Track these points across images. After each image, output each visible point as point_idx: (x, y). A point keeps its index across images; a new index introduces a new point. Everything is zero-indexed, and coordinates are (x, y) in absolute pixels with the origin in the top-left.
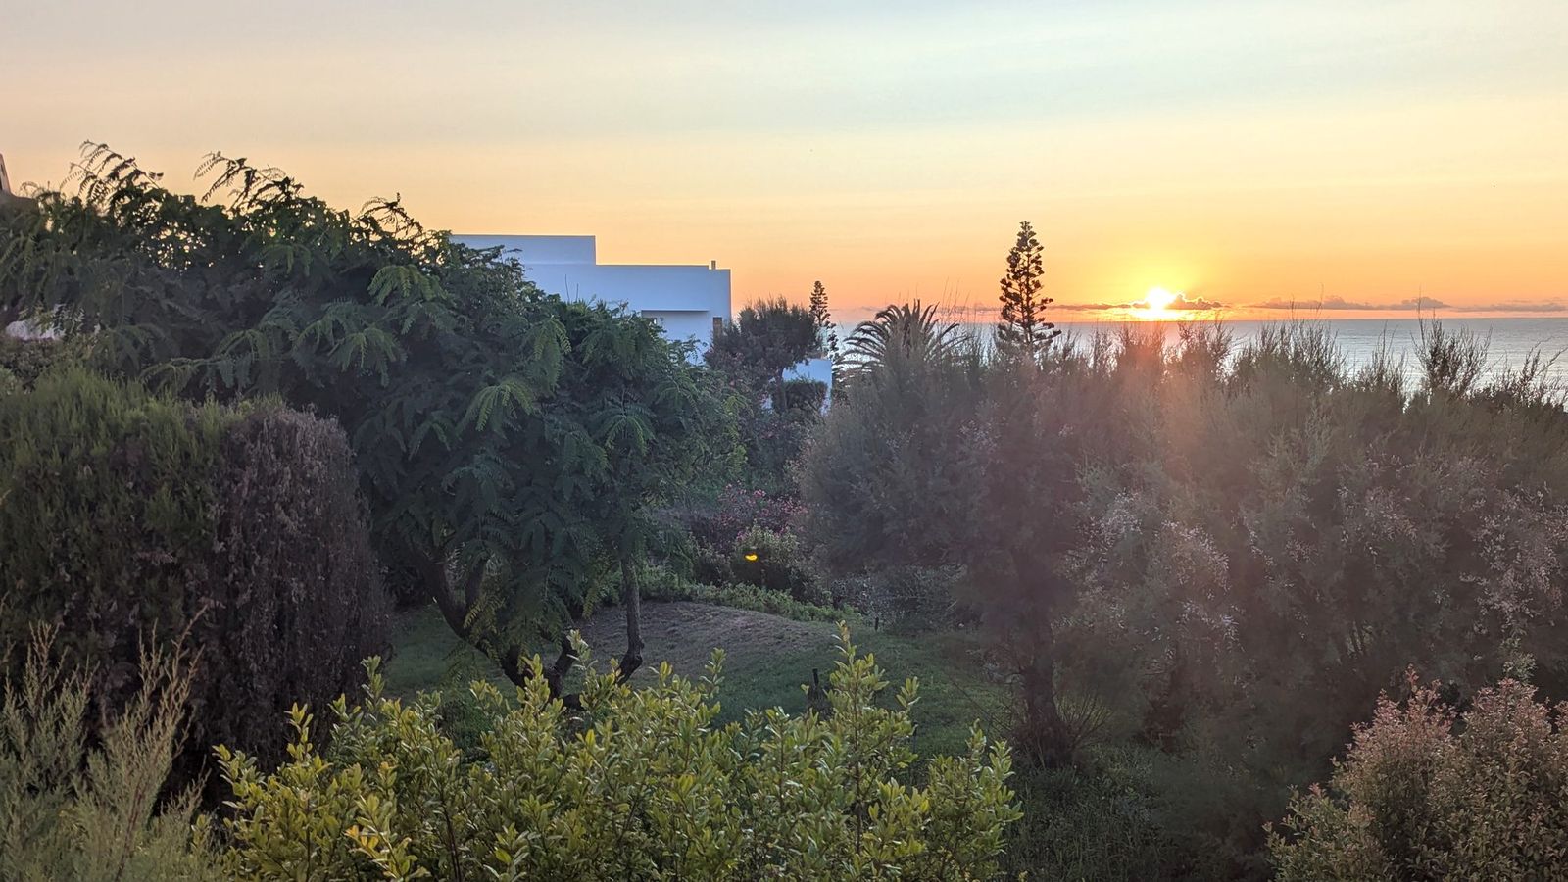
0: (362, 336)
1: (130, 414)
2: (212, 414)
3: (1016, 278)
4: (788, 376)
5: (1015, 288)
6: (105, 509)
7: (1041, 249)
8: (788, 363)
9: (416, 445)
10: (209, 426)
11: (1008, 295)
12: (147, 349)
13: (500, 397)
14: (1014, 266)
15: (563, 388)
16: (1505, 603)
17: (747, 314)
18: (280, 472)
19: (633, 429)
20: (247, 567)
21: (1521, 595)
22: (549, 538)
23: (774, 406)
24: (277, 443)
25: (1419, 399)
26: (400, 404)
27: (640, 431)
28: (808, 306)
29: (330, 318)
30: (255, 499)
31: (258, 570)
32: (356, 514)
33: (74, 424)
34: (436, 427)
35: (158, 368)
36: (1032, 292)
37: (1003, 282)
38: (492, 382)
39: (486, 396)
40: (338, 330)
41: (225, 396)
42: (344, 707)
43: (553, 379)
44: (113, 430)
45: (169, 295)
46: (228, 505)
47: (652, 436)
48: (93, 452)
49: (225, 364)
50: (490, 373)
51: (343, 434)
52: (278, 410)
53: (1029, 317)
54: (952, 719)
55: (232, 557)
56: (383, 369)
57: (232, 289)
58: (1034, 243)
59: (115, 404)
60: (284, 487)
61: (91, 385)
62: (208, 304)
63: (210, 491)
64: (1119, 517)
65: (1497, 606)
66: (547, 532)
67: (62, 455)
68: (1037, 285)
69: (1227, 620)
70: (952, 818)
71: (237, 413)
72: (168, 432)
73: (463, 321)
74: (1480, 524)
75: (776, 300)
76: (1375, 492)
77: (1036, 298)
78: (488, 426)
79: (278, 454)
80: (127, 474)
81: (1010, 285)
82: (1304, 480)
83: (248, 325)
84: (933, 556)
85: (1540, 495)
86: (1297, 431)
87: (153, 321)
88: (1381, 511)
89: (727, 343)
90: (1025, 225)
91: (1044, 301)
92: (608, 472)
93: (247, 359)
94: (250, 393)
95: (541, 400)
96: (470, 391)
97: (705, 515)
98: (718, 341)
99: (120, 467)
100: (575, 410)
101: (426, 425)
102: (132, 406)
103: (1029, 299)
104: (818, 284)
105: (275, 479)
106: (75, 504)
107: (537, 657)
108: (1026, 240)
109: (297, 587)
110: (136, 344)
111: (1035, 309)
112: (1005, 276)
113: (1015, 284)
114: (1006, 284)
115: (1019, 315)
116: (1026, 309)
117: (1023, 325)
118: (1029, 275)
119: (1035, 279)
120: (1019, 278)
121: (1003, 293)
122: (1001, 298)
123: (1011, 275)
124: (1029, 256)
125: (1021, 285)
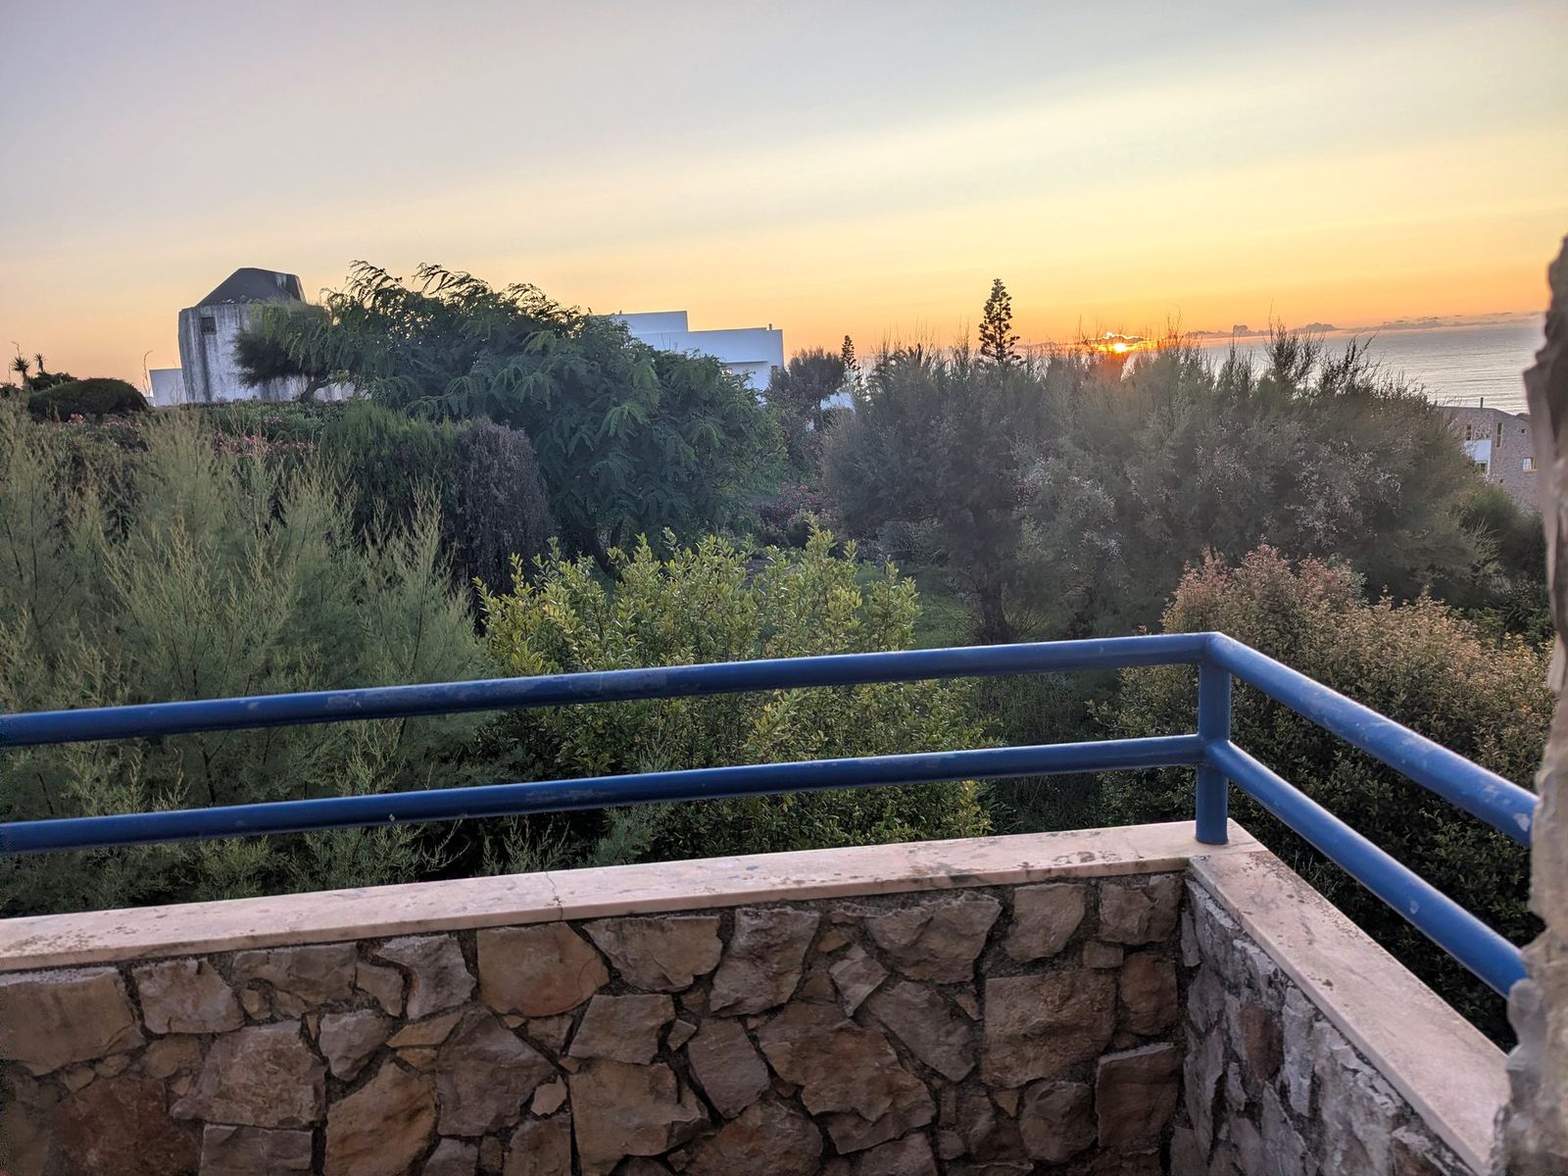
0: (531, 379)
1: (401, 428)
2: (448, 428)
3: (991, 322)
4: (824, 405)
5: (991, 330)
6: (392, 487)
7: (1009, 299)
8: (823, 395)
9: (572, 446)
10: (447, 435)
11: (986, 336)
12: (405, 393)
13: (622, 413)
14: (989, 313)
15: (663, 407)
16: (1317, 523)
17: (795, 361)
18: (492, 464)
19: (709, 432)
20: (477, 523)
21: (1330, 517)
22: (659, 506)
23: (815, 427)
24: (488, 444)
25: (1265, 381)
26: (561, 422)
27: (714, 433)
28: (840, 353)
29: (512, 366)
30: (478, 481)
31: (483, 525)
32: (539, 491)
33: (370, 437)
34: (585, 437)
35: (413, 403)
36: (1003, 332)
37: (981, 326)
38: (616, 404)
39: (614, 413)
40: (517, 375)
41: (455, 418)
42: (539, 561)
43: (656, 400)
44: (393, 439)
45: (414, 355)
46: (463, 485)
47: (723, 437)
48: (382, 454)
49: (453, 399)
50: (615, 399)
51: (528, 440)
52: (486, 423)
53: (1001, 351)
54: (933, 627)
55: (468, 518)
56: (547, 400)
57: (453, 351)
58: (1004, 294)
59: (392, 423)
60: (494, 473)
61: (377, 413)
62: (438, 361)
63: (451, 475)
64: (1037, 475)
65: (1311, 525)
66: (658, 503)
67: (365, 455)
68: (1007, 327)
69: (1113, 543)
70: (880, 616)
71: (464, 426)
72: (424, 439)
73: (593, 365)
74: (1301, 469)
75: (814, 349)
76: (1222, 448)
77: (1007, 337)
78: (616, 434)
79: (489, 452)
80: (402, 466)
81: (987, 328)
82: (1171, 444)
83: (464, 374)
84: (915, 514)
85: (1346, 444)
86: (1167, 409)
87: (408, 374)
88: (1226, 463)
89: (780, 381)
90: (997, 282)
91: (1013, 339)
92: (696, 463)
93: (465, 396)
94: (469, 416)
95: (649, 416)
96: (602, 410)
97: (768, 504)
98: (774, 381)
99: (398, 462)
100: (673, 422)
101: (578, 435)
102: (402, 425)
103: (1001, 338)
104: (847, 338)
105: (488, 468)
106: (374, 486)
107: (643, 535)
108: (998, 292)
109: (506, 535)
110: (399, 389)
111: (1006, 345)
112: (982, 322)
113: (991, 327)
114: (984, 328)
115: (994, 351)
116: (999, 345)
117: (998, 358)
118: (1001, 320)
119: (1006, 323)
120: (994, 323)
121: (981, 335)
122: (980, 339)
123: (988, 320)
124: (1001, 305)
125: (995, 327)
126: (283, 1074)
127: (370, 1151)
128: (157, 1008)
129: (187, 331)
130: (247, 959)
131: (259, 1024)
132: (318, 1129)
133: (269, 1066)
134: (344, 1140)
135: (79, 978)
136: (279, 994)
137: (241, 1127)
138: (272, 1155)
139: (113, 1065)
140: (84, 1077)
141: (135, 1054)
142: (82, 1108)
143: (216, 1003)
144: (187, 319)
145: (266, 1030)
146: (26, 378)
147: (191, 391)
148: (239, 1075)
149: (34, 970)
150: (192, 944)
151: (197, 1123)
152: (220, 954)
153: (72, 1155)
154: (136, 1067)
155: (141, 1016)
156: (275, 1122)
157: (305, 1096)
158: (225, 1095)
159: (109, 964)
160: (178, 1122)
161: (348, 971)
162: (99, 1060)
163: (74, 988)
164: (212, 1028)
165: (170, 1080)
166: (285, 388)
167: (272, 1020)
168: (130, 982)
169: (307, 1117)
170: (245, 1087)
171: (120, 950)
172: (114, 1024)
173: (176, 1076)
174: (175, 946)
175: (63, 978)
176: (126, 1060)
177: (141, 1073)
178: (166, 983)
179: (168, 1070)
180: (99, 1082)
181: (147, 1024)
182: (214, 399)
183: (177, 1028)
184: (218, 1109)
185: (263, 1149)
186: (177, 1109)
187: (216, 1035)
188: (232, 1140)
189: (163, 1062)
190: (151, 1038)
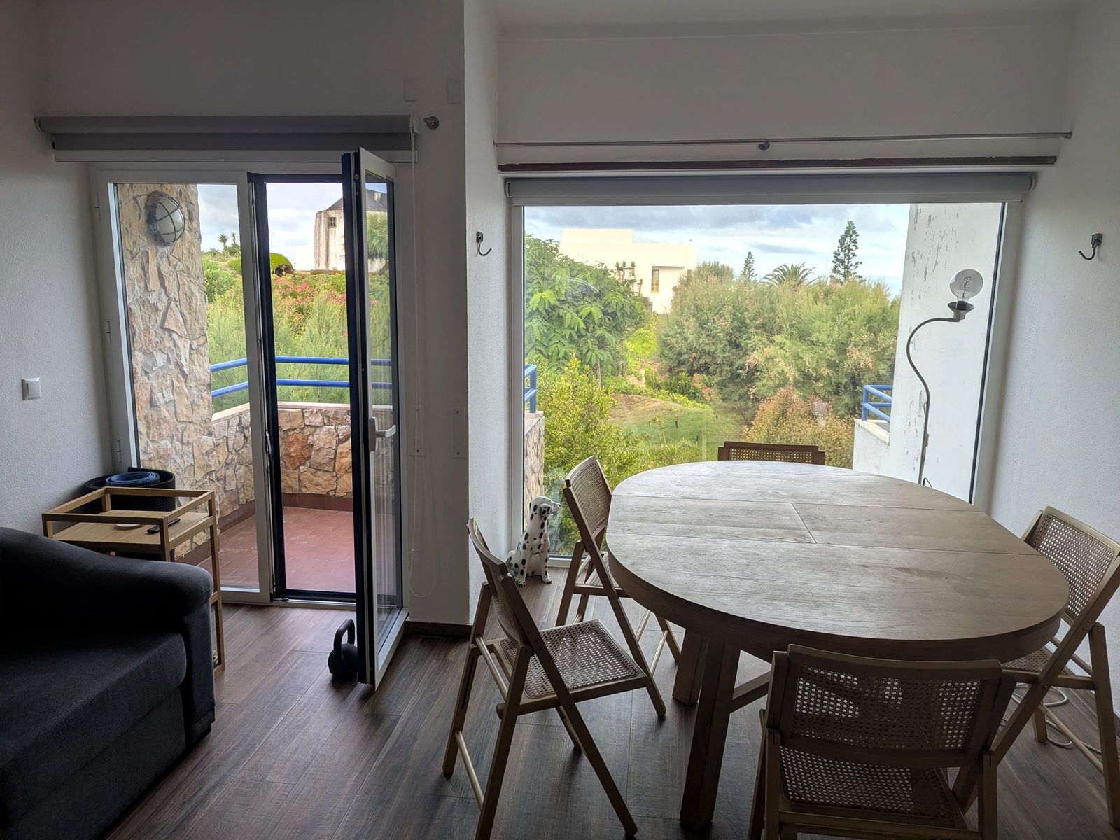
5: (842, 256)
7: (858, 235)
11: (837, 260)
14: (842, 244)
27: (595, 313)
36: (851, 258)
37: (835, 253)
58: (854, 232)
68: (854, 255)
75: (712, 262)
77: (853, 261)
81: (839, 255)
90: (850, 223)
91: (857, 264)
95: (558, 300)
100: (574, 305)
103: (849, 262)
104: (750, 253)
108: (850, 230)
111: (851, 268)
112: (836, 250)
113: (842, 254)
114: (837, 254)
115: (842, 271)
116: (847, 268)
117: (844, 276)
118: (849, 250)
119: (853, 252)
120: (844, 251)
121: (834, 259)
122: (833, 262)
123: (840, 249)
124: (851, 239)
125: (845, 255)
126: (330, 437)
127: (346, 457)
128: (307, 419)
129: (320, 225)
130: (326, 411)
131: (327, 426)
132: (336, 450)
133: (328, 435)
134: (341, 453)
135: (294, 410)
136: (331, 419)
137: (321, 447)
138: (326, 455)
139: (298, 431)
140: (292, 433)
141: (302, 429)
142: (291, 440)
143: (318, 420)
144: (320, 218)
146: (226, 248)
147: (318, 262)
148: (322, 437)
150: (316, 407)
151: (312, 445)
152: (321, 409)
155: (304, 421)
156: (327, 448)
157: (334, 442)
158: (318, 440)
159: (300, 409)
160: (309, 445)
161: (345, 417)
162: (295, 429)
163: (293, 413)
164: (317, 425)
166: (373, 265)
167: (330, 425)
168: (303, 413)
169: (334, 447)
170: (323, 439)
171: (302, 406)
172: (299, 422)
173: (309, 435)
174: (313, 407)
175: (291, 410)
176: (300, 430)
177: (303, 433)
178: (310, 415)
179: (308, 433)
180: (295, 434)
181: (305, 423)
182: (331, 268)
183: (311, 424)
184: (317, 443)
185: (325, 453)
186: (309, 442)
187: (318, 427)
188: (319, 450)
189: (307, 431)
190: (305, 425)
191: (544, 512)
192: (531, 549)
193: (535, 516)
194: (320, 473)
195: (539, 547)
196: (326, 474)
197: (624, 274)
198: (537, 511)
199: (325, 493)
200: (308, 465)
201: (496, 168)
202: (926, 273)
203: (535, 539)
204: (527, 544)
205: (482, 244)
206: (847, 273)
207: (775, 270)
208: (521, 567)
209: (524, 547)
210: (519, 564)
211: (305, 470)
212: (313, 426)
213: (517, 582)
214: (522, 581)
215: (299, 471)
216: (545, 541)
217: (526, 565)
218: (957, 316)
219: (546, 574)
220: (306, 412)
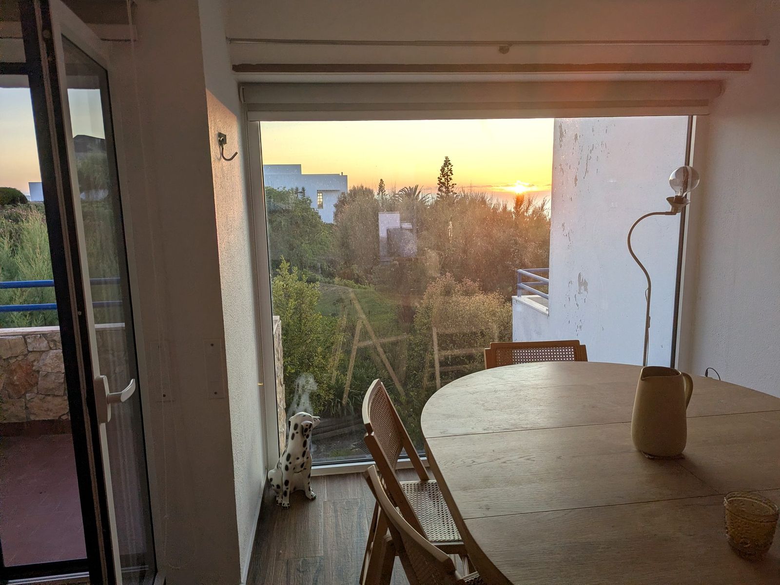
3: (444, 176)
5: (443, 180)
7: (452, 166)
11: (441, 183)
14: (442, 172)
36: (449, 181)
37: (439, 178)
58: (450, 164)
68: (451, 179)
74: (511, 247)
75: (360, 186)
77: (451, 183)
81: (441, 179)
90: (447, 158)
91: (453, 185)
103: (448, 184)
104: (381, 180)
108: (447, 163)
111: (450, 188)
112: (439, 176)
113: (443, 179)
115: (444, 190)
116: (447, 188)
117: (446, 193)
118: (448, 176)
119: (450, 177)
120: (445, 177)
121: (438, 182)
122: (438, 184)
123: (442, 176)
124: (448, 168)
125: (445, 179)
126: (58, 361)
128: (31, 345)
130: (51, 335)
131: (53, 350)
133: (55, 359)
135: (14, 337)
136: (57, 343)
137: (48, 372)
138: (55, 379)
139: (20, 358)
140: (14, 360)
141: (26, 355)
142: (13, 367)
143: (44, 344)
145: (55, 351)
148: (48, 361)
149: (4, 336)
150: (39, 332)
151: (38, 372)
152: (45, 334)
153: (11, 378)
154: (25, 358)
155: (27, 347)
156: (56, 372)
158: (45, 365)
159: (20, 335)
160: (34, 371)
162: (18, 356)
163: (13, 340)
164: (42, 350)
165: (33, 362)
167: (56, 349)
168: (25, 339)
170: (50, 364)
171: (23, 332)
172: (20, 349)
173: (35, 361)
174: (35, 332)
175: (10, 337)
176: (23, 357)
177: (26, 360)
178: (33, 340)
179: (32, 359)
180: (17, 362)
181: (29, 349)
183: (35, 350)
184: (44, 368)
185: (53, 377)
186: (34, 368)
187: (43, 352)
188: (46, 376)
189: (31, 357)
190: (29, 352)
191: (306, 430)
192: (294, 469)
193: (296, 435)
194: (49, 398)
195: (302, 466)
196: (57, 398)
197: (297, 196)
198: (299, 430)
199: (57, 418)
200: (36, 391)
201: (230, 68)
202: (576, 179)
203: (298, 458)
204: (289, 465)
205: (224, 146)
206: (448, 191)
207: (400, 191)
208: (284, 488)
209: (287, 468)
210: (281, 485)
211: (33, 397)
212: (39, 351)
213: (281, 504)
214: (286, 502)
215: (25, 399)
216: (308, 458)
217: (289, 486)
218: (675, 209)
219: (310, 490)
220: (29, 338)
